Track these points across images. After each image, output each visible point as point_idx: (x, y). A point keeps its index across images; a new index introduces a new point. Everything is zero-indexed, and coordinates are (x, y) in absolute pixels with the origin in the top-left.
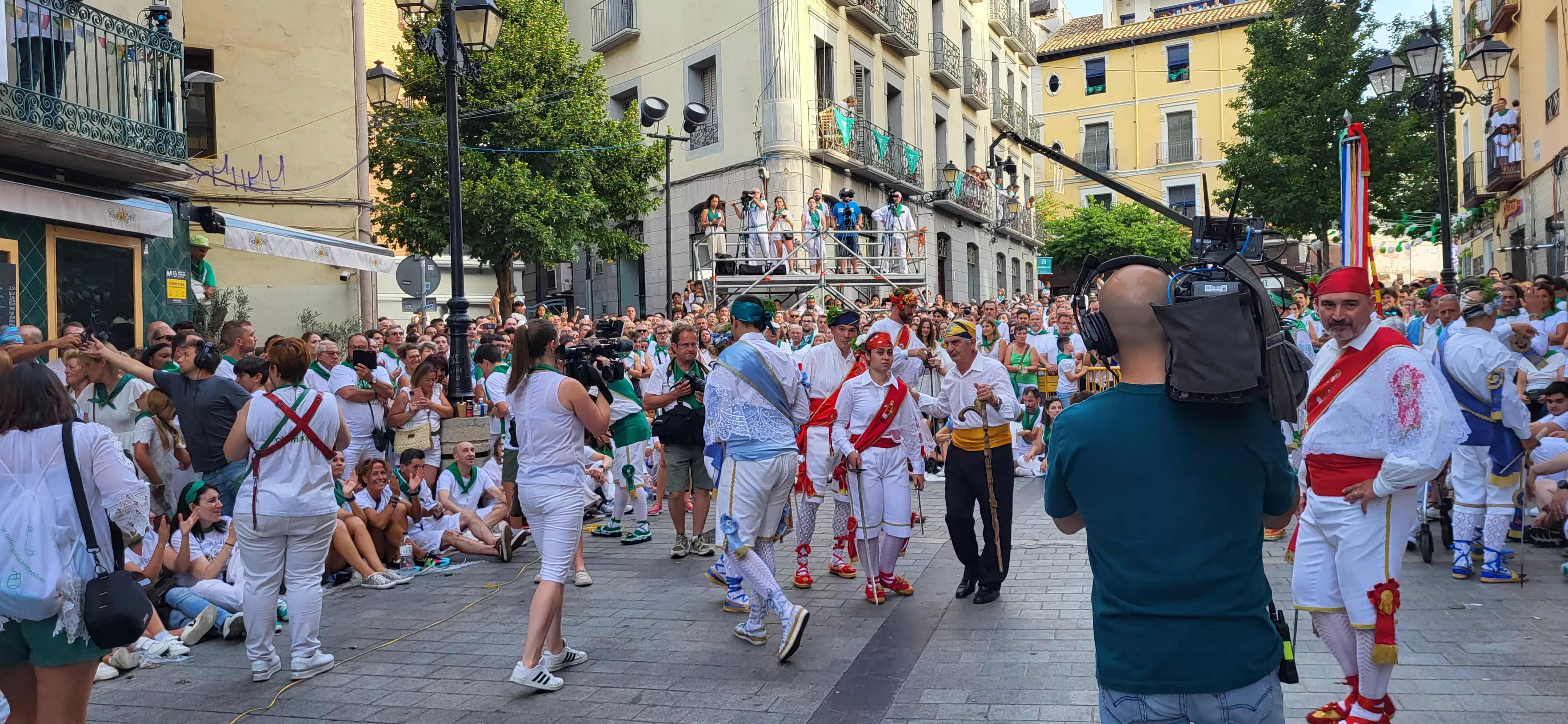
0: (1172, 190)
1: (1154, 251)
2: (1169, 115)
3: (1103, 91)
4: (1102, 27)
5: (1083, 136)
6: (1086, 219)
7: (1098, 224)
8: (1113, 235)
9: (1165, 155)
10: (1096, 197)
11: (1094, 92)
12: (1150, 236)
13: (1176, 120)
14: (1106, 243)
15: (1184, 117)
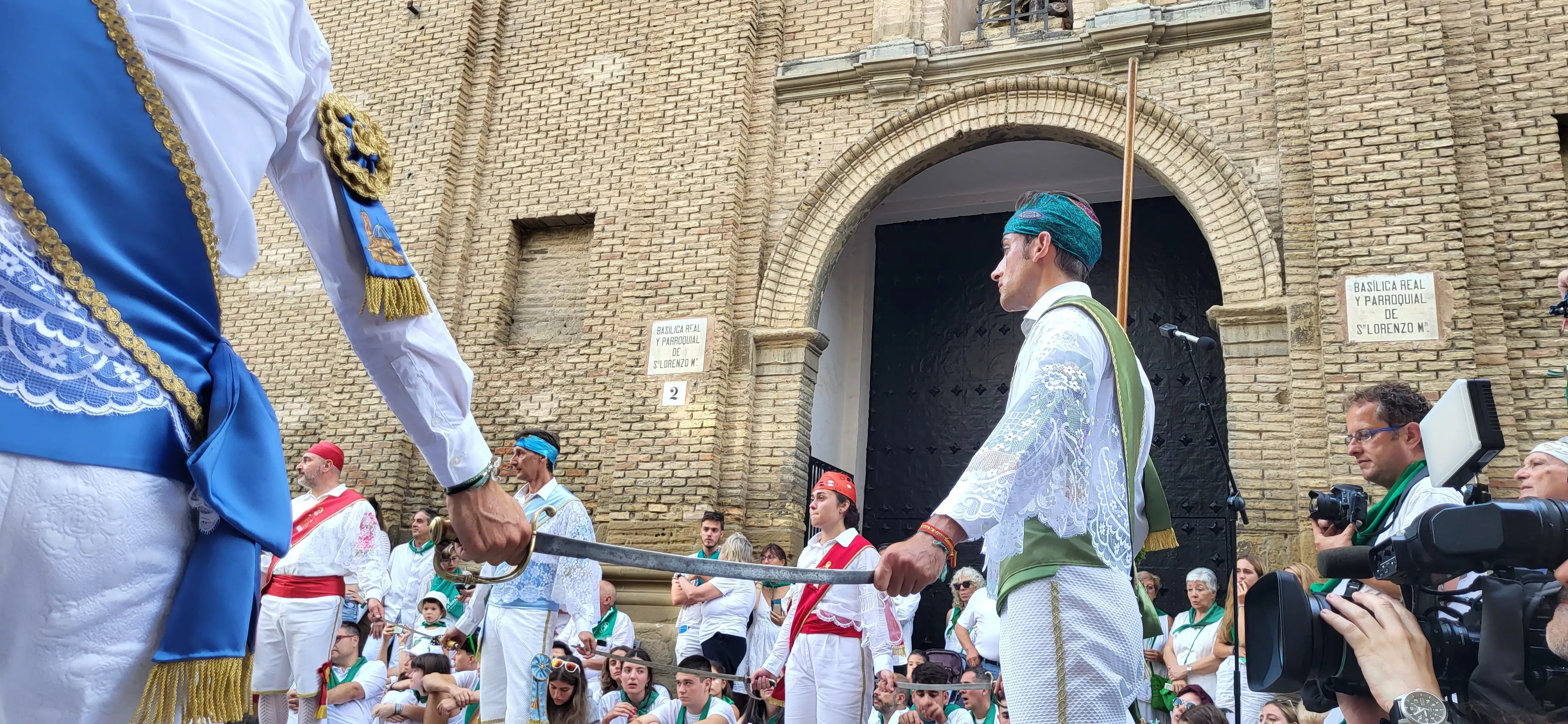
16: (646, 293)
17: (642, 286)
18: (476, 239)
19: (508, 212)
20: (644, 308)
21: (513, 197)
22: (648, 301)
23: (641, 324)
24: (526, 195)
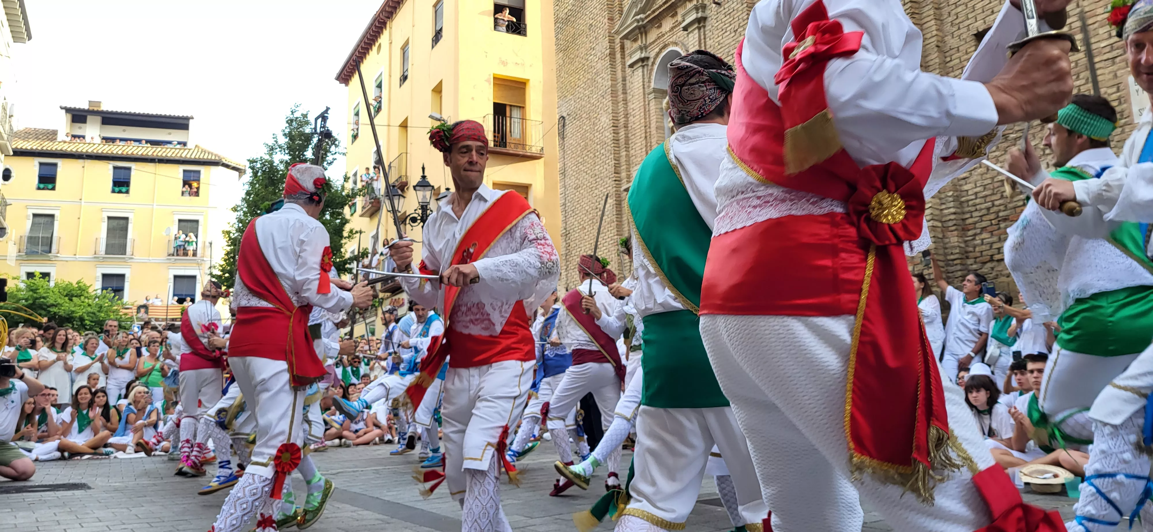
0: (105, 276)
1: (91, 322)
2: (109, 218)
3: (53, 189)
4: (56, 139)
5: (29, 223)
6: (32, 290)
7: (45, 295)
8: (56, 306)
9: (102, 247)
10: (41, 273)
11: (43, 189)
12: (89, 309)
13: (115, 223)
14: (50, 312)
15: (122, 222)
16: (1114, 53)
17: (1108, 49)
18: (948, 59)
19: (969, 30)
20: (1115, 68)
21: (970, 16)
22: (1117, 60)
23: (1116, 81)
24: (980, 11)
